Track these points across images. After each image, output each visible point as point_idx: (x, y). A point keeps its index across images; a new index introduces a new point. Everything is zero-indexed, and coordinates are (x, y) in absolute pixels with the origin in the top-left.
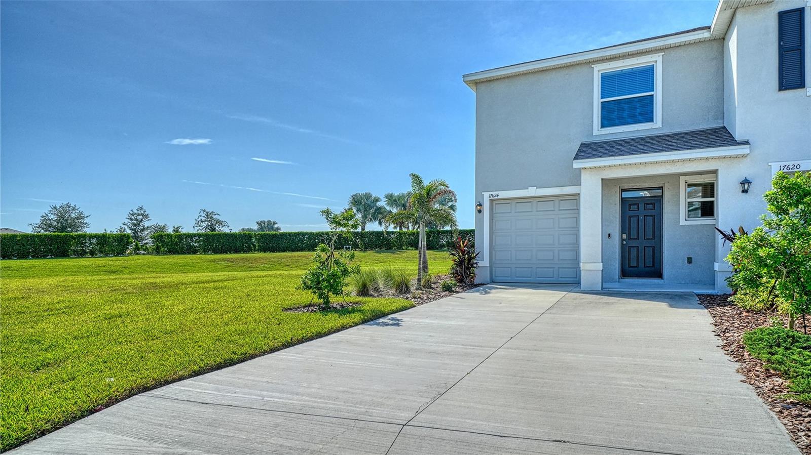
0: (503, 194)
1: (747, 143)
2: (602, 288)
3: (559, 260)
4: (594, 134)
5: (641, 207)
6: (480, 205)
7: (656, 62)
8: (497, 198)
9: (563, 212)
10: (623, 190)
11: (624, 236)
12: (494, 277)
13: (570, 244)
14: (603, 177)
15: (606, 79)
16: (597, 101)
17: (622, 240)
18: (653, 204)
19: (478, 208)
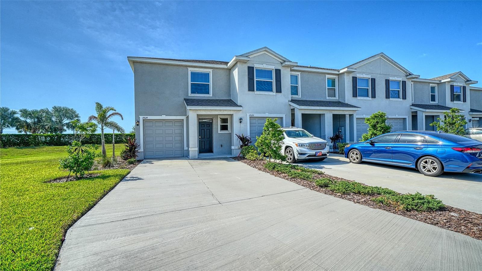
0: (150, 117)
1: (241, 106)
2: (198, 158)
3: (175, 147)
4: (189, 96)
5: (205, 126)
6: (138, 122)
7: (210, 72)
8: (147, 119)
9: (176, 127)
10: (199, 119)
11: (200, 137)
12: (145, 157)
13: (179, 140)
14: (198, 114)
15: (193, 74)
16: (190, 82)
17: (199, 139)
18: (209, 125)
19: (137, 123)
